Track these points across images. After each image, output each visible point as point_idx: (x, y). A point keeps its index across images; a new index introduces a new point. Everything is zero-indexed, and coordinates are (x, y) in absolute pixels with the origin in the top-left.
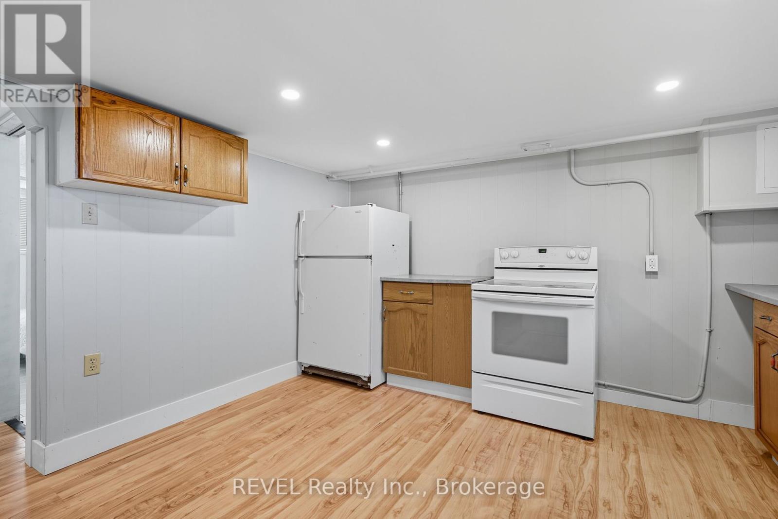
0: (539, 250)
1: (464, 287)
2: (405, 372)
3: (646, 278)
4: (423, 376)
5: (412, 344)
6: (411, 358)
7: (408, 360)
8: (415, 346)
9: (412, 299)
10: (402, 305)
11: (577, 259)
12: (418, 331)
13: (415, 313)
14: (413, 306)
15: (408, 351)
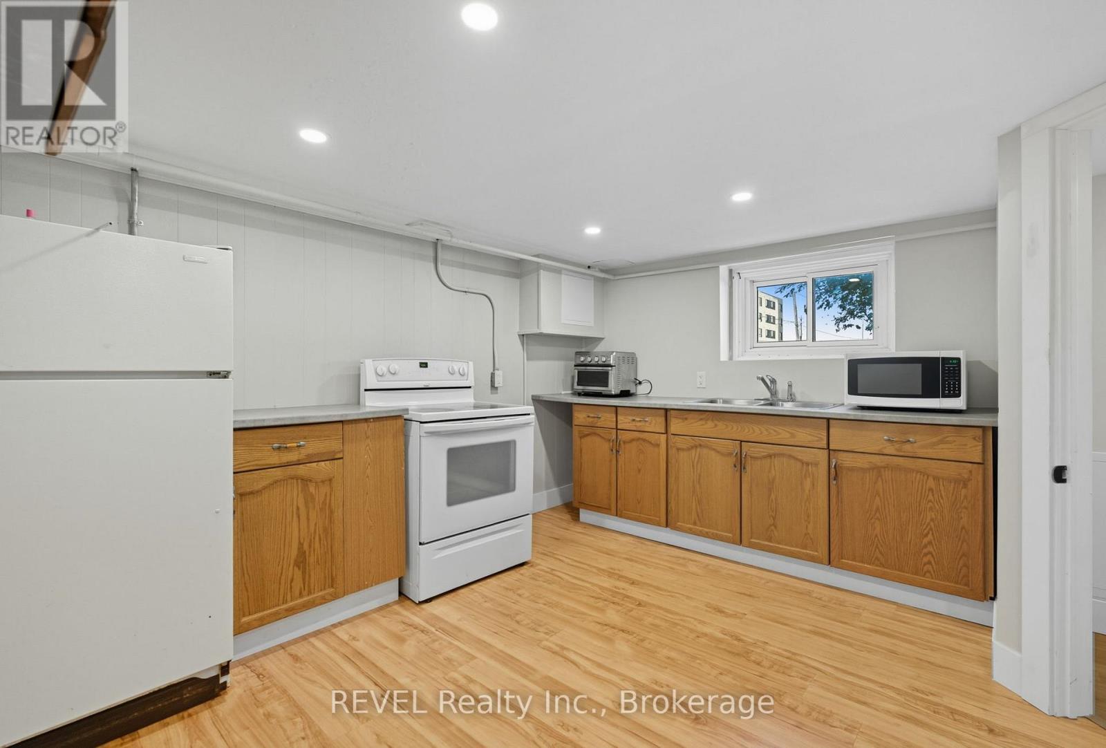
0: (421, 363)
1: (395, 421)
2: (287, 610)
3: (492, 393)
4: (327, 597)
5: (301, 544)
6: (298, 574)
7: (292, 581)
8: (306, 547)
9: (302, 456)
10: (278, 473)
11: (457, 375)
12: (313, 515)
13: (305, 481)
14: (302, 470)
15: (292, 562)
